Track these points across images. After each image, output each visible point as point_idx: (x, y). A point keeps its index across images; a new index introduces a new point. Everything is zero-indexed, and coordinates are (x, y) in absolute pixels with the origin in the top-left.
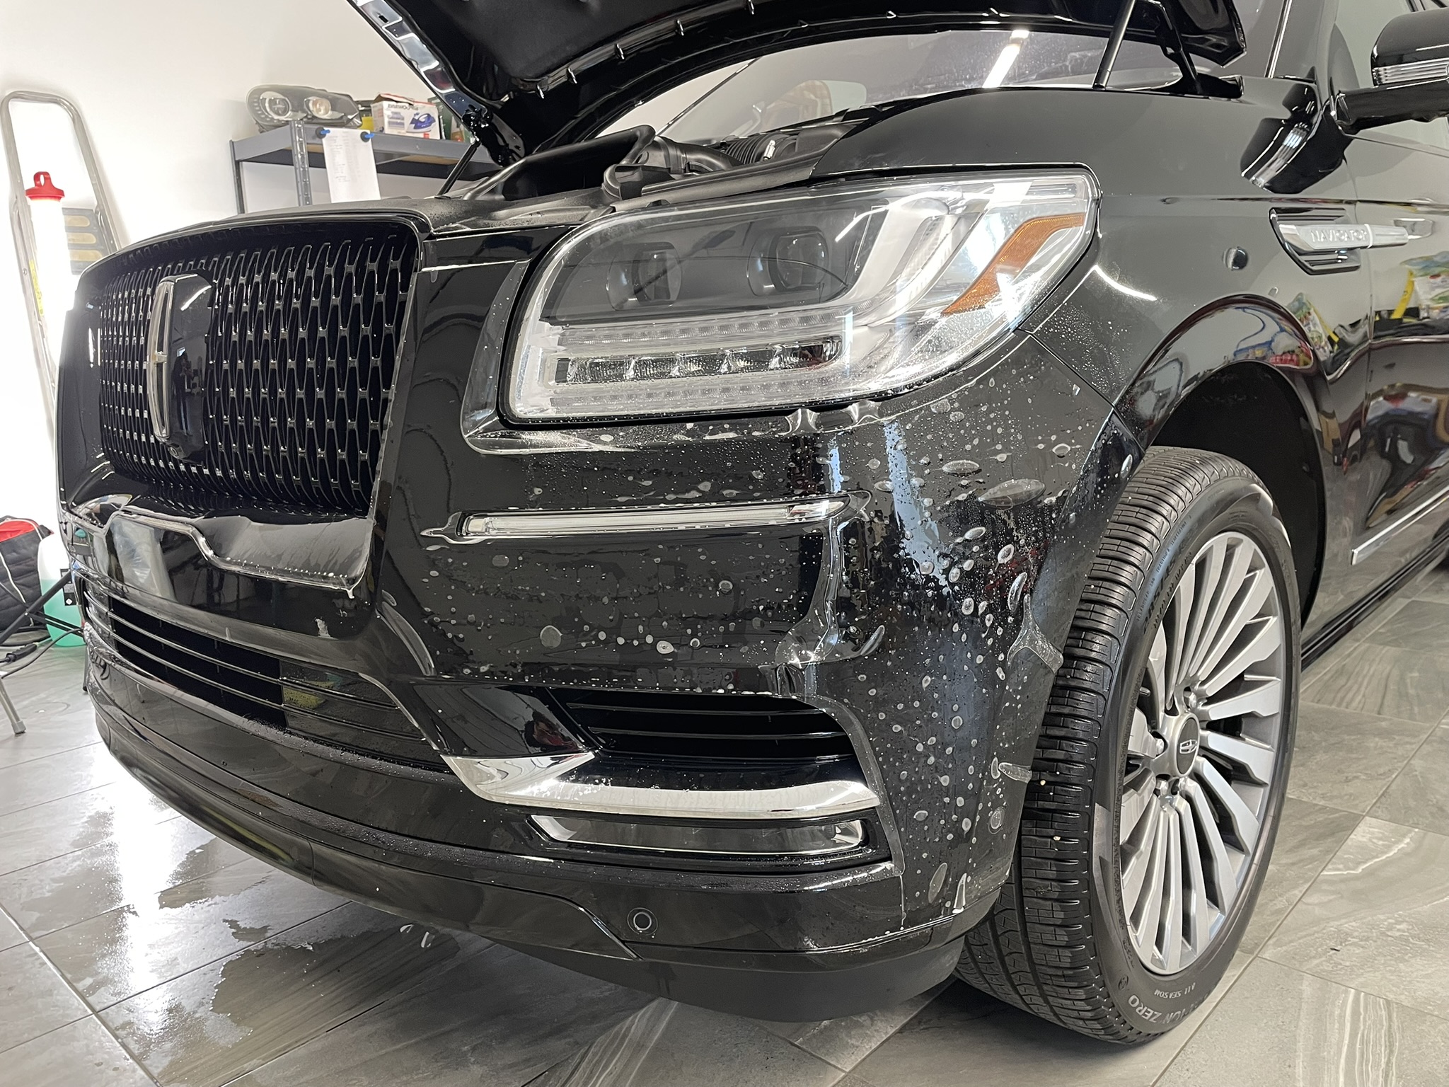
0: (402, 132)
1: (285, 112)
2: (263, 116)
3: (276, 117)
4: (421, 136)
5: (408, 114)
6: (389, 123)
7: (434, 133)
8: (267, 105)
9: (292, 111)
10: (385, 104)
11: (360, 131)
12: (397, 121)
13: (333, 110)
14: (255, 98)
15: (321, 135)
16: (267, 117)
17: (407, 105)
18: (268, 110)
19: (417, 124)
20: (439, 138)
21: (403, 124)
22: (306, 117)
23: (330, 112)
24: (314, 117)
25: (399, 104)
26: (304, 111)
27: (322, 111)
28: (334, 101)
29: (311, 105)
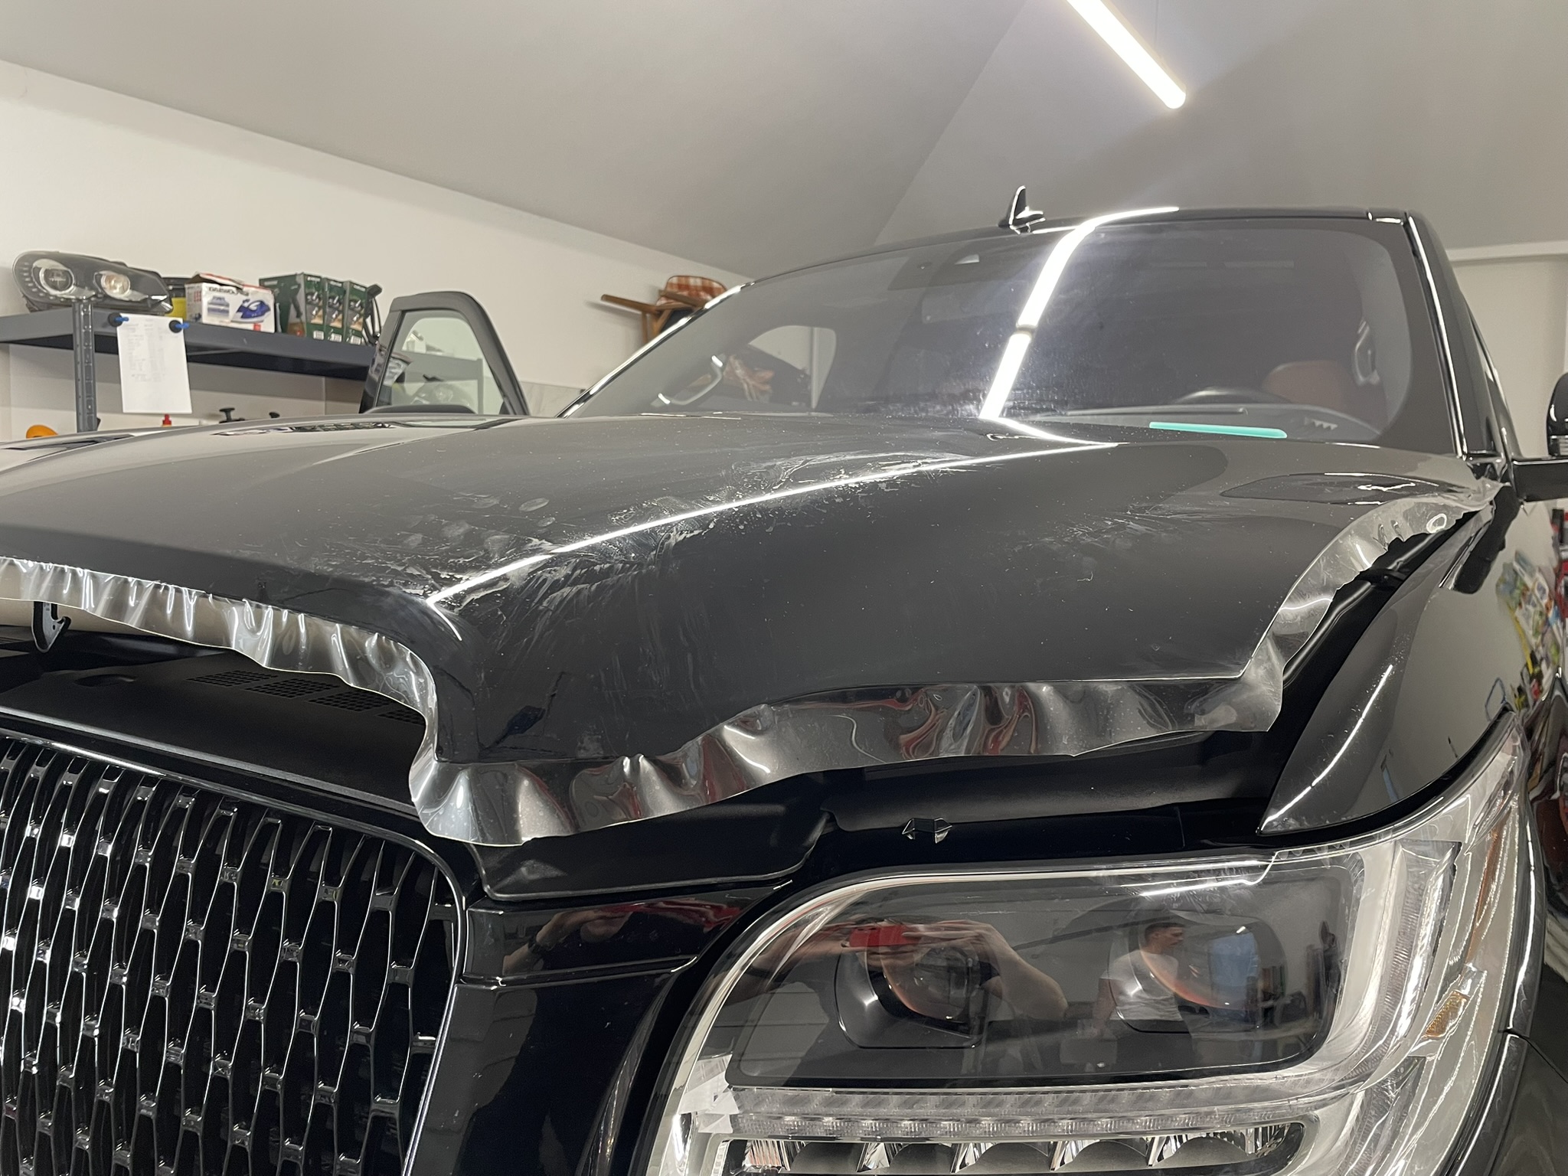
0: (225, 322)
1: (65, 286)
2: (34, 290)
3: (53, 292)
4: (250, 327)
5: (235, 301)
6: (210, 310)
7: (268, 324)
8: (41, 275)
9: (76, 285)
10: (205, 286)
11: (168, 319)
12: (219, 306)
13: (132, 288)
14: (26, 266)
15: (117, 322)
16: (40, 291)
17: (234, 289)
18: (43, 282)
19: (245, 312)
20: (272, 330)
21: (227, 312)
22: (95, 296)
23: (129, 292)
24: (107, 297)
25: (224, 288)
26: (92, 288)
27: (118, 289)
28: (136, 278)
29: (103, 281)
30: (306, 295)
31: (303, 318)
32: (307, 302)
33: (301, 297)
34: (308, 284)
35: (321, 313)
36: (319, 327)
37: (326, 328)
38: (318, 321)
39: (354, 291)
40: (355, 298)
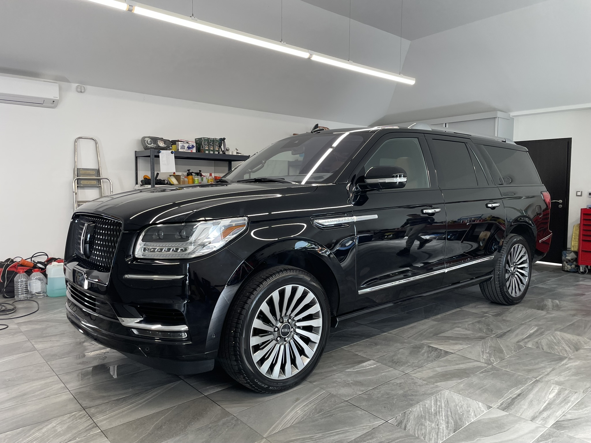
0: (184, 150)
1: (151, 144)
2: (145, 145)
4: (190, 151)
5: (186, 145)
6: (181, 148)
7: (194, 150)
8: (146, 141)
9: (153, 144)
10: (180, 142)
11: (171, 151)
12: (183, 147)
14: (143, 140)
15: (159, 152)
16: (147, 146)
17: (186, 143)
18: (146, 143)
19: (189, 148)
20: (195, 152)
21: (185, 148)
22: (156, 146)
23: (164, 144)
24: (158, 146)
25: (184, 143)
26: (156, 144)
27: (161, 144)
28: (165, 141)
29: (158, 142)
30: (204, 142)
31: (203, 148)
32: (204, 144)
33: (203, 143)
34: (205, 140)
35: (208, 146)
36: (207, 150)
37: (209, 150)
38: (207, 148)
39: (216, 140)
40: (217, 142)
